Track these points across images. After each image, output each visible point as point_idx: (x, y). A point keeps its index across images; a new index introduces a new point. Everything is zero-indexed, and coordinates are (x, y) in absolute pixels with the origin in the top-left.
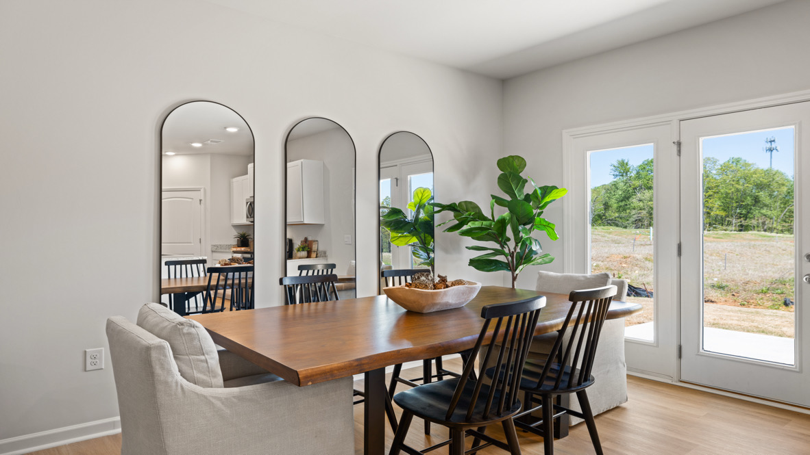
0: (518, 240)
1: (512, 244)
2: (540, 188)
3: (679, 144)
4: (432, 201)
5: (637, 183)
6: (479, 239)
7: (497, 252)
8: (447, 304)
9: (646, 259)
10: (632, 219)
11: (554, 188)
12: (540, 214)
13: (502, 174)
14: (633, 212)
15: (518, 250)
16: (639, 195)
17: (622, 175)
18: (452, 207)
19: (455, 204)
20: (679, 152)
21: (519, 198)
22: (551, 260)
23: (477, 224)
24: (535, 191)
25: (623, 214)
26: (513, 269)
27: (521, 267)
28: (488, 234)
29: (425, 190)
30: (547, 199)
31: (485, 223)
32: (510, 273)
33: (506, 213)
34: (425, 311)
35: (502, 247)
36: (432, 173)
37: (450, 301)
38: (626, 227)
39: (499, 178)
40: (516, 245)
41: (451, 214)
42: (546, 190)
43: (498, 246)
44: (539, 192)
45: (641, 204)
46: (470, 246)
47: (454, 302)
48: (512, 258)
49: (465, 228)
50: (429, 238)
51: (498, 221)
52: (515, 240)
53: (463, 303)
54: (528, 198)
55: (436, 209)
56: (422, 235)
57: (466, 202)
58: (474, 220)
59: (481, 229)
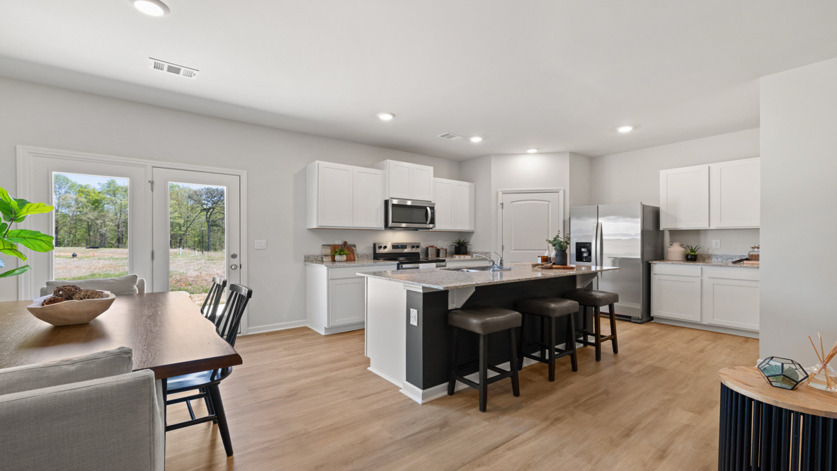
2: (16, 200)
3: (152, 183)
20: (153, 188)
30: (26, 212)
44: (14, 204)
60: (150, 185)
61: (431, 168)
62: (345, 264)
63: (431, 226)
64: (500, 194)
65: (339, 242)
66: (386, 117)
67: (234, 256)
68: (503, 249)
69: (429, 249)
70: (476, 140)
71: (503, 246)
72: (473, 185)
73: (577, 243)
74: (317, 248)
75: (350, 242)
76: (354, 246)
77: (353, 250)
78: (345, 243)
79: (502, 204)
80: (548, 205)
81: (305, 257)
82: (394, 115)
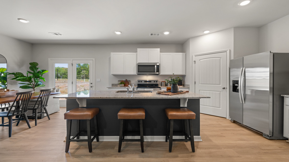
0: (35, 82)
1: (34, 83)
2: (42, 70)
3: (72, 64)
4: (6, 72)
5: (83, 68)
6: (23, 81)
7: (29, 84)
8: (9, 95)
9: (81, 86)
10: (81, 77)
11: (46, 70)
12: (41, 76)
13: (31, 66)
14: (81, 75)
15: (35, 84)
16: (83, 71)
17: (79, 66)
18: (13, 74)
19: (14, 73)
20: (72, 66)
21: (36, 72)
22: (44, 86)
23: (22, 78)
24: (40, 71)
25: (79, 76)
26: (34, 88)
27: (36, 88)
28: (25, 80)
29: (4, 68)
30: (43, 73)
31: (24, 78)
32: (33, 89)
33: (32, 75)
34: (1, 97)
35: (30, 83)
36: (6, 64)
37: (10, 94)
38: (79, 79)
39: (30, 67)
40: (35, 83)
41: (13, 75)
42: (43, 71)
43: (29, 83)
44: (41, 71)
45: (83, 74)
46: (20, 83)
47: (11, 94)
48: (34, 86)
49: (18, 79)
50: (6, 81)
51: (29, 77)
52: (35, 81)
53: (14, 95)
54: (38, 72)
55: (8, 74)
56: (3, 81)
57: (18, 72)
58: (21, 77)
59: (23, 79)
60: (72, 65)
61: (159, 49)
62: (123, 87)
63: (157, 73)
64: (194, 56)
65: (124, 80)
66: (118, 33)
67: (91, 84)
68: (195, 84)
69: (162, 82)
70: (167, 33)
71: (195, 82)
72: (184, 54)
73: (233, 81)
74: (116, 82)
75: (128, 80)
76: (130, 81)
77: (129, 83)
78: (126, 80)
79: (195, 61)
80: (220, 60)
81: (112, 84)
82: (121, 32)
